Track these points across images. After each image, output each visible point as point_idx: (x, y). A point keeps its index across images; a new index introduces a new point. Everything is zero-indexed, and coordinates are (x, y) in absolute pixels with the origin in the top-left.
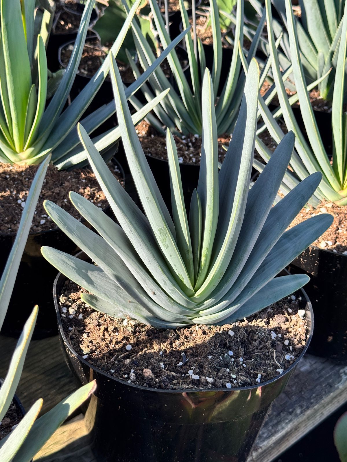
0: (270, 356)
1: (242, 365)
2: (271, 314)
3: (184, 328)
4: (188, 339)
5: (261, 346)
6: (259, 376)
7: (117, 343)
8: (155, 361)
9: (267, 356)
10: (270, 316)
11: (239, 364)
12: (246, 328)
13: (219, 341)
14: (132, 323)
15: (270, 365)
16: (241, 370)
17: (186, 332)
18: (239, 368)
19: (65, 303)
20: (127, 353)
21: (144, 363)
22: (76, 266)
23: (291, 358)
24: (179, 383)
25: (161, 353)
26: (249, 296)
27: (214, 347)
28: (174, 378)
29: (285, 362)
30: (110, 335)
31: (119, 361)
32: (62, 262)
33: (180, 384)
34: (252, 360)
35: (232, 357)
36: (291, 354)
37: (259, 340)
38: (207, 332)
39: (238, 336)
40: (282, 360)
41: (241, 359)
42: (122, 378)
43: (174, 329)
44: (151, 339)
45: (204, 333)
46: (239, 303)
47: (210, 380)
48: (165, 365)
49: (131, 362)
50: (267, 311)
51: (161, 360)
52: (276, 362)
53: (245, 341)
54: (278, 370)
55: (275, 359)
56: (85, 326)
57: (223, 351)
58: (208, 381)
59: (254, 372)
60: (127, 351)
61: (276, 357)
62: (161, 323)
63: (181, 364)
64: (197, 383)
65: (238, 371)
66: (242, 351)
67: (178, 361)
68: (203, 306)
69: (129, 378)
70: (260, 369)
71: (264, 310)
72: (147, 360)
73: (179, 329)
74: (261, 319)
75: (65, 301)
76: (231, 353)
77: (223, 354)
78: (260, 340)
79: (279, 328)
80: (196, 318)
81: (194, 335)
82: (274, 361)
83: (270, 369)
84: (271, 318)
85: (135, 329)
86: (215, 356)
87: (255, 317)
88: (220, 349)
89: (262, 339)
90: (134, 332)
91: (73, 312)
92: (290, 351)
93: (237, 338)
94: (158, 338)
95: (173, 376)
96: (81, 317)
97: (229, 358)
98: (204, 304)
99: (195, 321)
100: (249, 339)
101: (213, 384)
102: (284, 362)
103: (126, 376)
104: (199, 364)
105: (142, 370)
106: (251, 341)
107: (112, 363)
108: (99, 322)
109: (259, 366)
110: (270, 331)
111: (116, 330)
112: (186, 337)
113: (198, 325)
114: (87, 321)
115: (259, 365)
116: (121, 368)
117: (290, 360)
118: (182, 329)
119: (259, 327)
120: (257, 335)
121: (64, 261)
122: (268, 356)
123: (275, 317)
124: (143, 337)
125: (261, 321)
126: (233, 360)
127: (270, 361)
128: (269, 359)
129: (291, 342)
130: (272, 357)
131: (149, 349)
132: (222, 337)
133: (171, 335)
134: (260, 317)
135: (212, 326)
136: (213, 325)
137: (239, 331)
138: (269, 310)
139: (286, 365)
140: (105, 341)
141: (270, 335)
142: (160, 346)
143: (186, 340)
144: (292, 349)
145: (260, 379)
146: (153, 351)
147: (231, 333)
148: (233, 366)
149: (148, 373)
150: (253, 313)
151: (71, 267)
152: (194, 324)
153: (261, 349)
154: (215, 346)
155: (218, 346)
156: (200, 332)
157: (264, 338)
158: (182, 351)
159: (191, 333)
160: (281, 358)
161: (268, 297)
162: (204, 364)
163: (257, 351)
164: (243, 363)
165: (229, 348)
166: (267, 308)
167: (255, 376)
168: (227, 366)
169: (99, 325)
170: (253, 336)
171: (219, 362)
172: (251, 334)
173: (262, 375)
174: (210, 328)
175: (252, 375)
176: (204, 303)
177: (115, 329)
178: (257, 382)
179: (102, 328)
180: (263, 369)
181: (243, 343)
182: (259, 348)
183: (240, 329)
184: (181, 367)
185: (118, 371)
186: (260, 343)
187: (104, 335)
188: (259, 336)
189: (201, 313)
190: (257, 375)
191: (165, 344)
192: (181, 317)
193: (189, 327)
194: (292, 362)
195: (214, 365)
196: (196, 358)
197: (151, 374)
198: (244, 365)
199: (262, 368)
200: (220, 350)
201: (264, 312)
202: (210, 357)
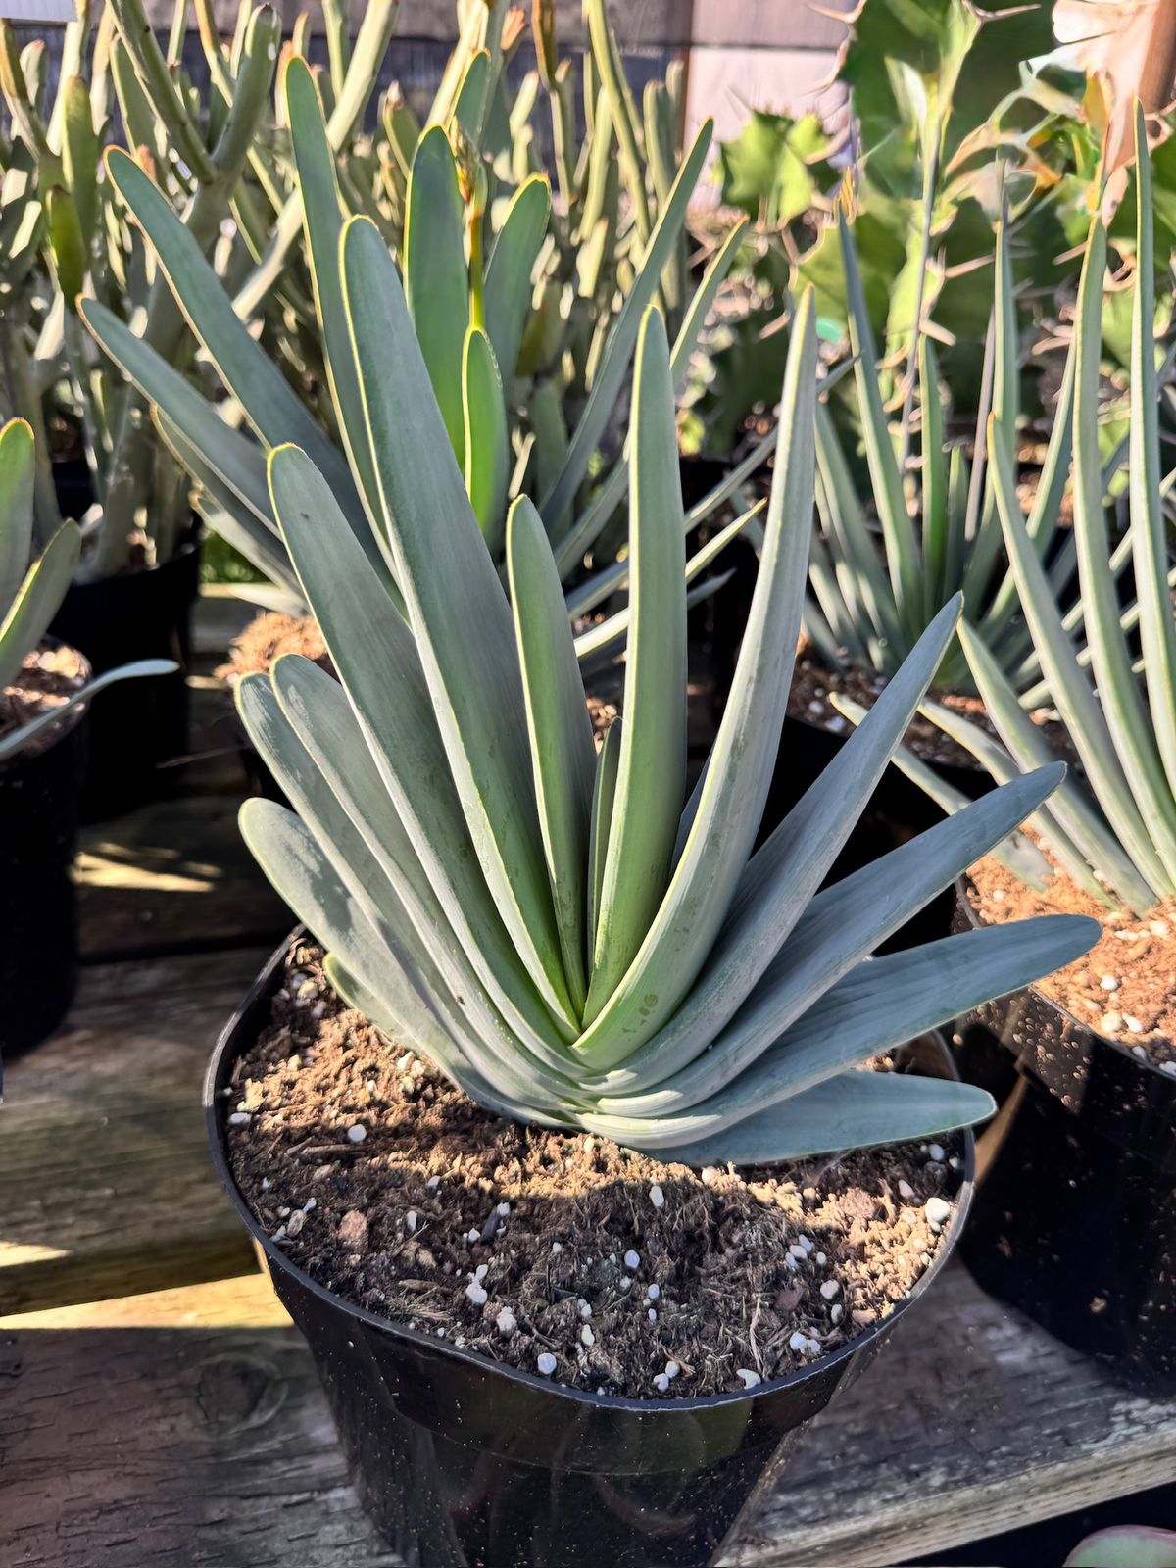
0: (745, 1316)
1: (647, 1310)
2: (838, 1179)
3: (555, 1131)
4: (551, 1167)
5: (739, 1272)
6: (672, 1368)
7: (348, 1110)
8: (397, 1199)
9: (731, 1312)
10: (831, 1187)
11: (638, 1304)
12: (721, 1198)
13: (609, 1207)
14: (418, 1069)
15: (727, 1342)
16: (631, 1323)
17: (552, 1147)
18: (625, 1317)
19: (305, 964)
20: (343, 1147)
21: (361, 1193)
22: (322, 872)
23: (807, 1349)
24: (418, 1293)
25: (434, 1181)
26: (757, 1100)
27: (591, 1221)
28: (419, 1272)
29: (784, 1354)
30: (350, 1081)
31: (304, 1163)
32: (283, 850)
33: (421, 1298)
34: (684, 1306)
35: (630, 1272)
36: (823, 1334)
37: (741, 1249)
38: (610, 1166)
39: (678, 1214)
40: (779, 1342)
41: (653, 1290)
42: (269, 1214)
43: (521, 1126)
44: (445, 1132)
45: (600, 1166)
46: (721, 1113)
47: (506, 1320)
48: (420, 1222)
49: (328, 1176)
50: (825, 1164)
51: (419, 1204)
52: (753, 1342)
53: (701, 1236)
54: (742, 1373)
55: (751, 1330)
56: (316, 1036)
57: (609, 1243)
58: (498, 1321)
59: (661, 1350)
60: (347, 1141)
61: (760, 1325)
62: (486, 1096)
63: (474, 1235)
64: (470, 1315)
65: (619, 1325)
66: (665, 1266)
67: (467, 1224)
68: (603, 1086)
69: (287, 1219)
70: (689, 1348)
71: (817, 1161)
72: (379, 1186)
73: (537, 1130)
74: (797, 1184)
75: (308, 959)
76: (632, 1259)
77: (603, 1251)
78: (745, 1249)
79: (839, 1232)
80: (591, 1112)
81: (569, 1162)
82: (746, 1337)
83: (713, 1361)
84: (834, 1192)
85: (424, 1087)
86: (570, 1250)
87: (781, 1172)
88: (605, 1233)
89: (753, 1248)
90: (413, 1096)
91: (308, 993)
92: (826, 1320)
93: (673, 1219)
94: (468, 1132)
95: (417, 1263)
96: (320, 1008)
97: (612, 1271)
98: (605, 1080)
99: (586, 1121)
100: (721, 1235)
101: (504, 1338)
102: (780, 1353)
103: (285, 1212)
104: (525, 1255)
105: (343, 1213)
106: (724, 1244)
107: (284, 1162)
108: (347, 1037)
109: (689, 1338)
110: (795, 1232)
111: (373, 1071)
112: (546, 1161)
113: (596, 1137)
114: (326, 1027)
115: (690, 1332)
116: (291, 1183)
117: (802, 1352)
118: (545, 1133)
119: (775, 1204)
120: (741, 1229)
121: (289, 849)
122: (738, 1313)
123: (848, 1195)
124: (432, 1118)
125: (792, 1192)
126: (626, 1282)
127: (736, 1333)
128: (736, 1323)
129: (846, 1292)
130: (749, 1320)
131: (410, 1159)
132: (624, 1199)
133: (504, 1140)
134: (797, 1179)
135: (634, 1155)
136: (640, 1151)
137: (687, 1197)
138: (832, 1165)
139: (783, 1366)
140: (324, 1094)
141: (786, 1246)
142: (453, 1160)
143: (542, 1169)
144: (839, 1317)
145: (670, 1380)
146: (419, 1167)
147: (657, 1197)
148: (614, 1301)
149: (354, 1226)
150: (777, 1158)
151: (302, 869)
152: (585, 1132)
153: (733, 1281)
154: (595, 1216)
155: (603, 1221)
156: (589, 1158)
157: (759, 1250)
158: (506, 1199)
159: (565, 1154)
160: (776, 1336)
161: (839, 1124)
162: (535, 1261)
163: (716, 1283)
164: (655, 1305)
165: (638, 1243)
166: (828, 1157)
167: (659, 1366)
168: (592, 1295)
169: (346, 1047)
170: (731, 1231)
171: (573, 1277)
172: (730, 1221)
173: (681, 1372)
174: (625, 1158)
175: (652, 1355)
176: (608, 1076)
177: (374, 1069)
178: (655, 1388)
179: (349, 1054)
180: (697, 1351)
181: (692, 1238)
182: (729, 1275)
183: (695, 1192)
184: (470, 1245)
185: (281, 1187)
186: (741, 1261)
187: (337, 1077)
188: (744, 1236)
189: (603, 1103)
190: (666, 1360)
191: (470, 1161)
192: (543, 1098)
193: (569, 1133)
194: (804, 1363)
195: (553, 1279)
196: (527, 1236)
197: (359, 1234)
198: (652, 1313)
199: (695, 1343)
200: (605, 1237)
201: (816, 1165)
202: (557, 1247)
